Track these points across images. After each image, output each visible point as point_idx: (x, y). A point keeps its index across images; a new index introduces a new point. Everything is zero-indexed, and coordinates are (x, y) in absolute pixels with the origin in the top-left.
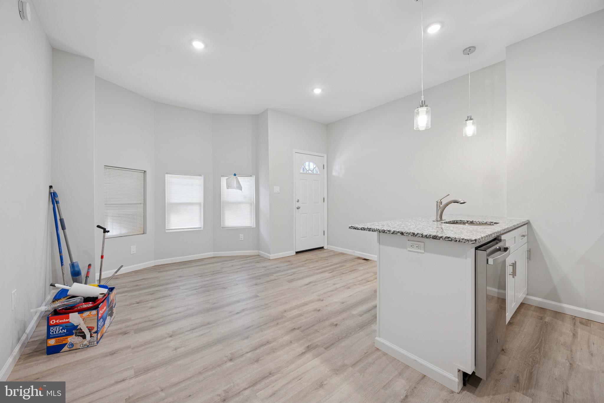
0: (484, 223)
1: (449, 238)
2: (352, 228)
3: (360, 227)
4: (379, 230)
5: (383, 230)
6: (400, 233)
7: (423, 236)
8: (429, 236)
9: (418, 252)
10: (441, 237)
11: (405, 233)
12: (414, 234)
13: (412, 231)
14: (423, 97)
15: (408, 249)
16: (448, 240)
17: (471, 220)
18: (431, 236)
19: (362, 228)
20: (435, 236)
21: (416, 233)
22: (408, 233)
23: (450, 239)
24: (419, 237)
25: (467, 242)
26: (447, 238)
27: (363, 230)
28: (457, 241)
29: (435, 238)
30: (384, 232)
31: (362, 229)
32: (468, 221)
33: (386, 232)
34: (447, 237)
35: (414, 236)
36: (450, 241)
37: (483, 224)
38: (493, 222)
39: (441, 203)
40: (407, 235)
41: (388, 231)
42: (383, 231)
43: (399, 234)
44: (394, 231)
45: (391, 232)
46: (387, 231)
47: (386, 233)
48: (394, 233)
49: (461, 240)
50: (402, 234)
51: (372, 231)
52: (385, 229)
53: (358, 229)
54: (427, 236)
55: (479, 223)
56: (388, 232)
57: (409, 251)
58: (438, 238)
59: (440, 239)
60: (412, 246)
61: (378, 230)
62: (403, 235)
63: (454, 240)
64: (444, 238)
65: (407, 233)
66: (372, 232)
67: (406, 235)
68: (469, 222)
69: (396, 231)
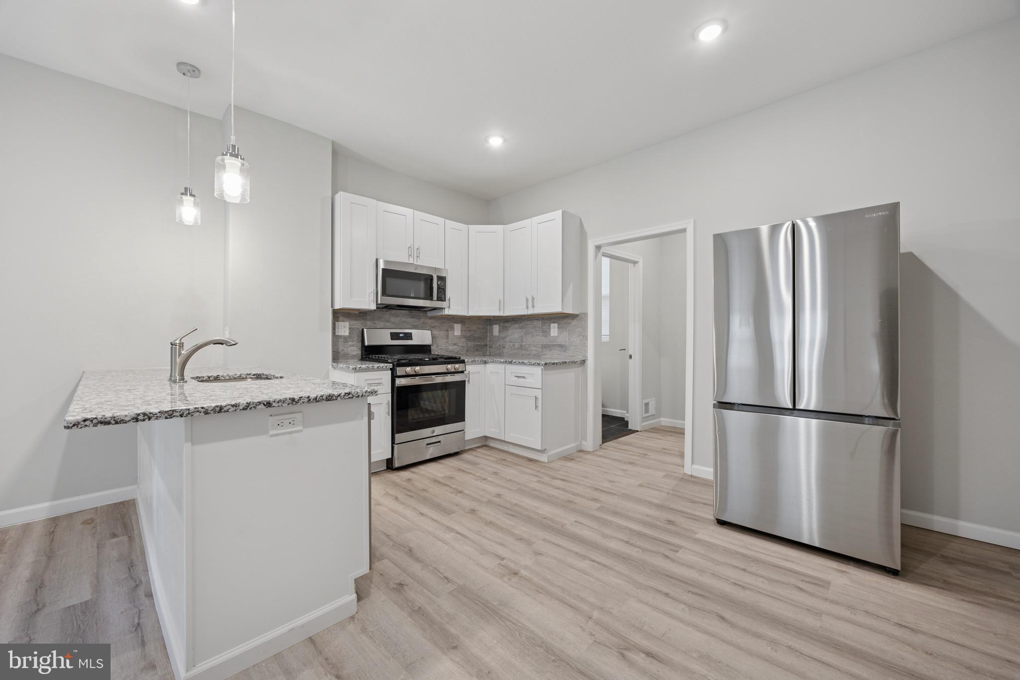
0: (236, 376)
1: (349, 394)
2: (87, 423)
3: (126, 413)
4: (203, 410)
5: (217, 406)
6: (264, 404)
7: (310, 400)
8: (321, 398)
9: (290, 433)
10: (339, 396)
11: (275, 402)
12: (293, 400)
13: (288, 396)
14: (233, 137)
15: (271, 433)
16: (348, 397)
17: (216, 375)
18: (324, 397)
19: (139, 415)
20: (329, 397)
21: (296, 397)
22: (280, 400)
23: (350, 396)
24: (303, 402)
25: (371, 394)
26: (347, 395)
27: (144, 420)
28: (359, 396)
29: (330, 398)
30: (220, 411)
31: (141, 417)
32: (209, 377)
33: (225, 409)
34: (347, 393)
35: (294, 403)
36: (350, 398)
37: (235, 378)
38: (250, 374)
39: (181, 345)
40: (280, 404)
41: (233, 406)
42: (218, 409)
43: (262, 406)
44: (249, 404)
45: (241, 407)
46: (230, 407)
47: (227, 411)
48: (247, 407)
49: (364, 394)
50: (268, 404)
51: (181, 416)
52: (224, 404)
53: (117, 423)
54: (318, 398)
55: (228, 378)
56: (232, 409)
57: (272, 436)
58: (334, 398)
59: (336, 399)
60: (281, 424)
61: (200, 409)
62: (270, 407)
63: (356, 396)
64: (342, 395)
65: (278, 402)
66: (180, 418)
67: (277, 405)
68: (211, 379)
69: (254, 402)
